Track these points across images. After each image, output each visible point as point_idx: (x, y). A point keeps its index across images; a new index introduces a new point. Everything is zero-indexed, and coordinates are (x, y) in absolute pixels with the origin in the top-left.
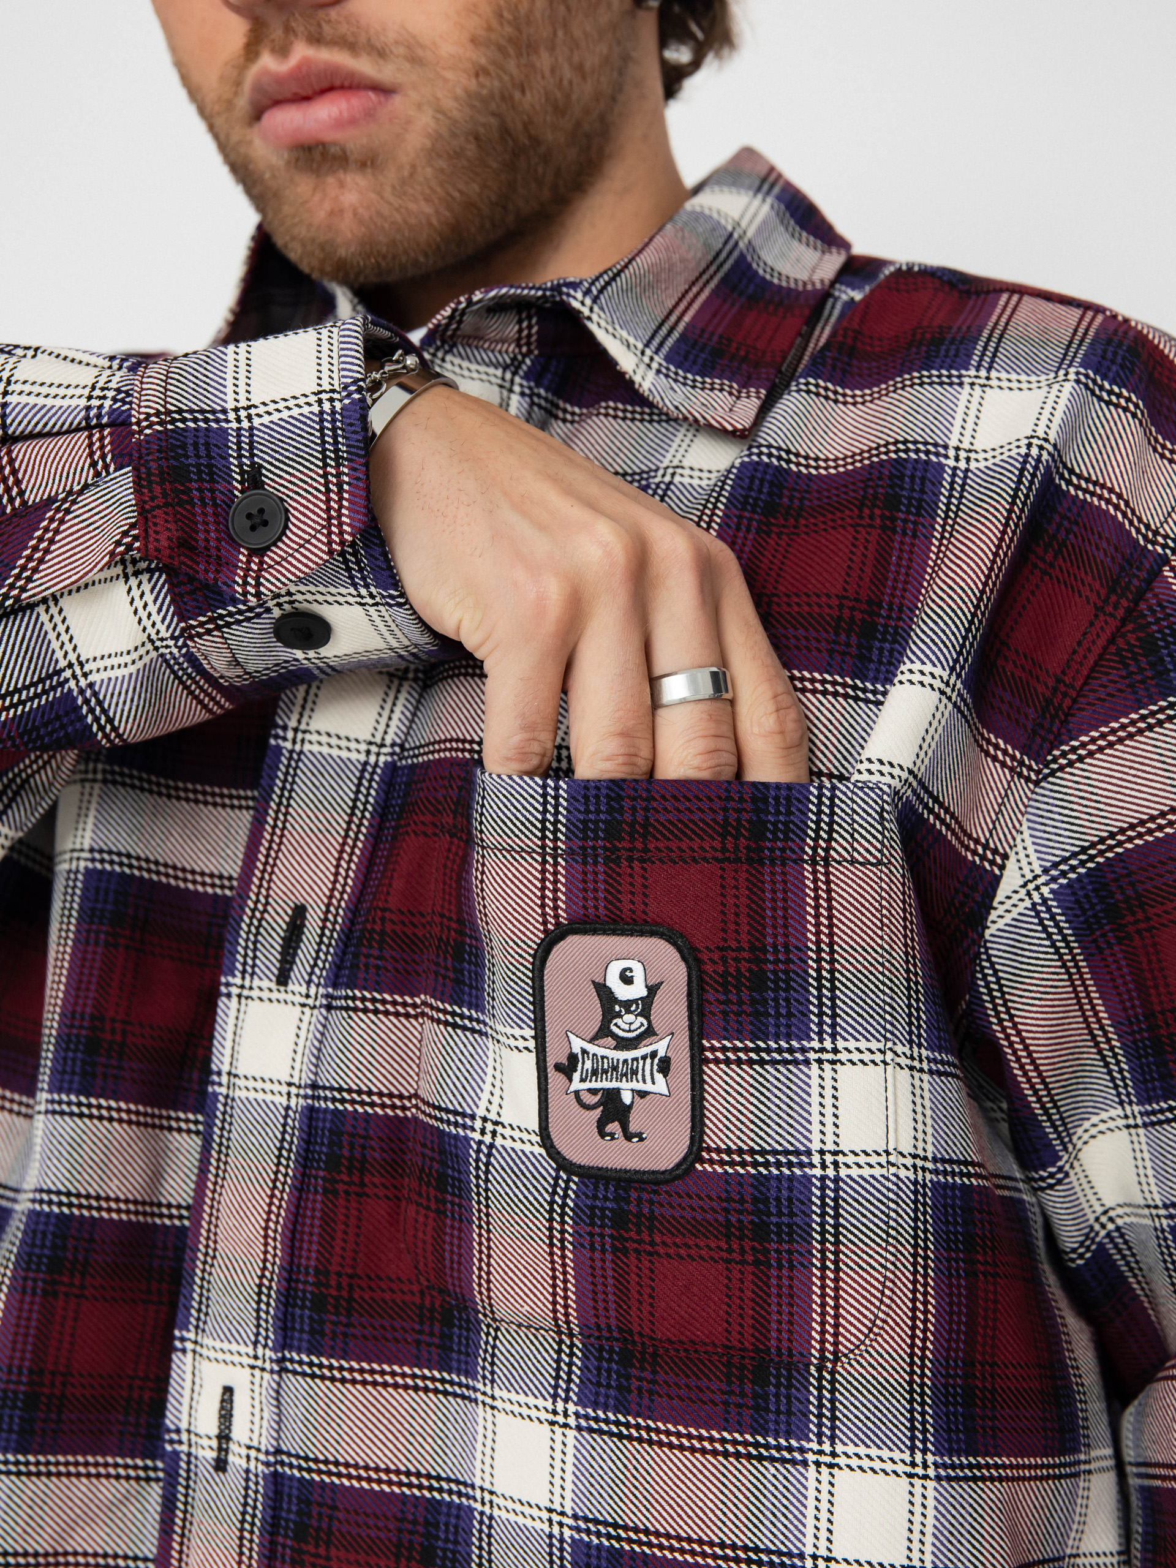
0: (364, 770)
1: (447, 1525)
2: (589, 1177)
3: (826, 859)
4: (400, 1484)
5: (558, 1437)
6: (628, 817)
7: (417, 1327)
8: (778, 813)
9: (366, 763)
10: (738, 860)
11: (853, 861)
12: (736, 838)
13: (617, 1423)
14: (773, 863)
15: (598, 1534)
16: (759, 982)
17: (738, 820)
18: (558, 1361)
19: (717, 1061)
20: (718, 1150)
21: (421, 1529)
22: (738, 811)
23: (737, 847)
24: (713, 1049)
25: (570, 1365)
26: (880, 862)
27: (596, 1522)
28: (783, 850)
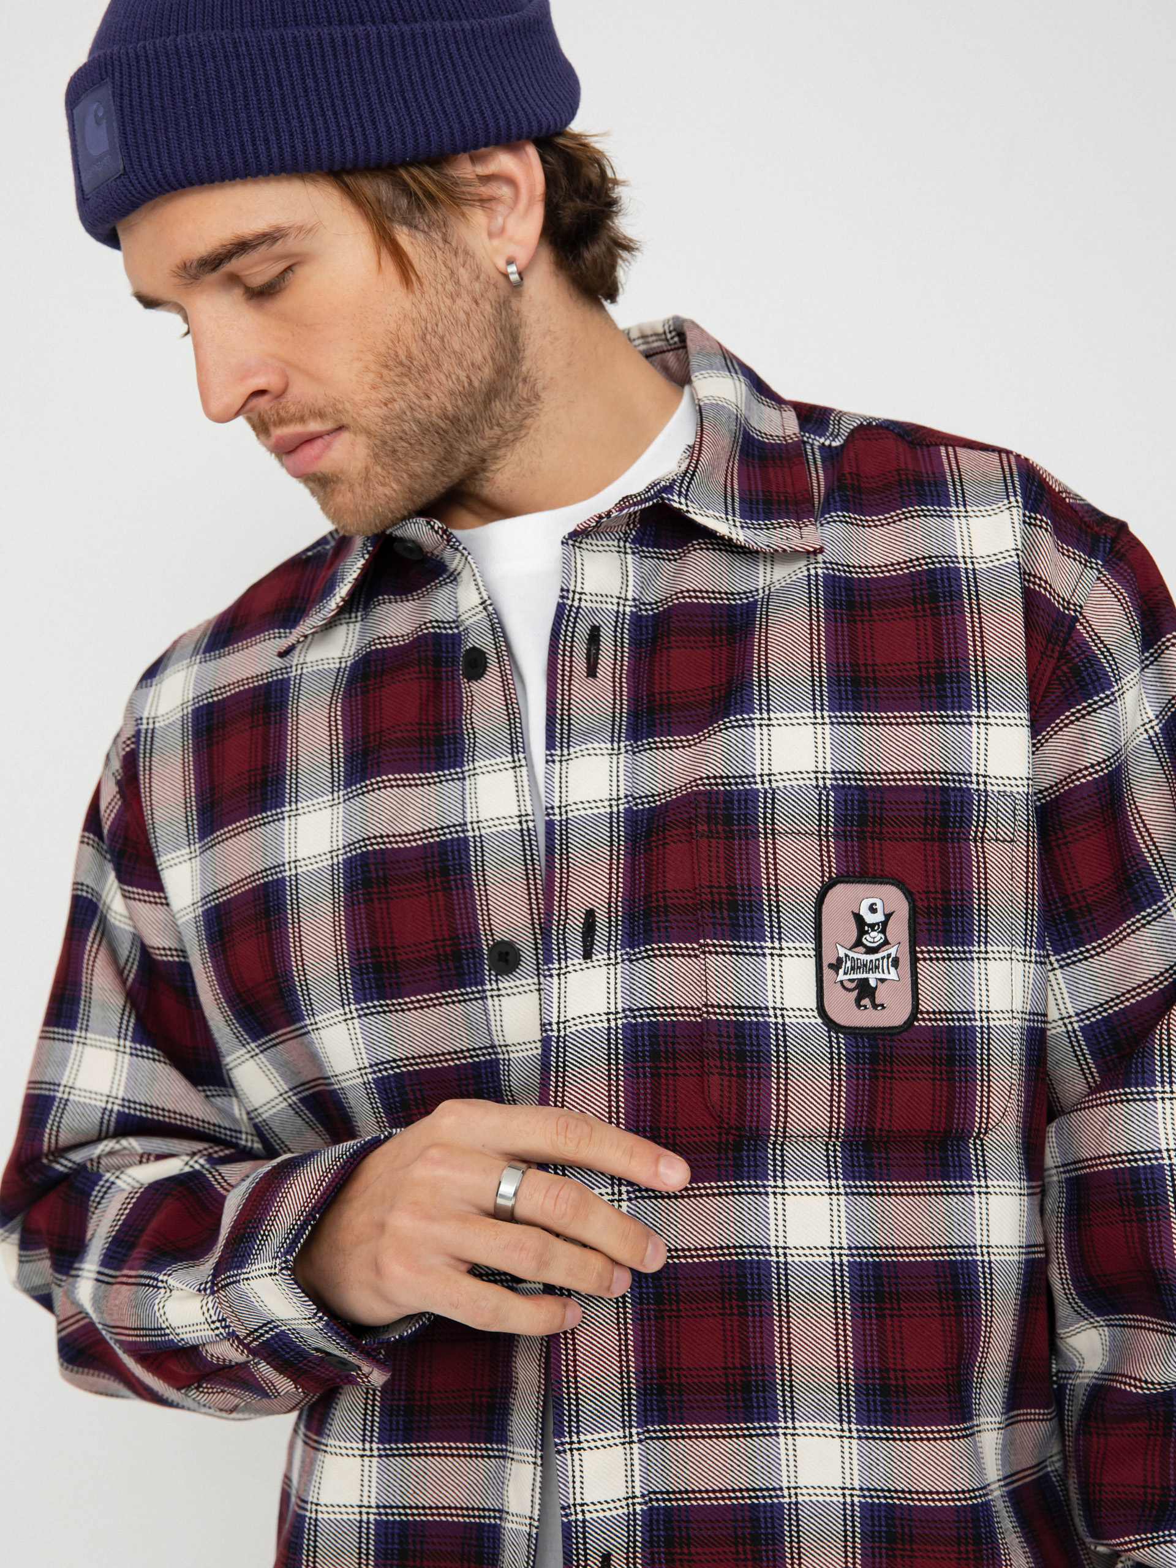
0: (611, 817)
1: (751, 1274)
2: (850, 1034)
3: (982, 839)
4: (718, 1255)
5: (835, 1202)
6: (871, 813)
7: (717, 1156)
8: (956, 811)
9: (612, 813)
10: (934, 839)
11: (997, 840)
12: (932, 826)
13: (868, 1187)
14: (953, 842)
15: (866, 1255)
16: (947, 912)
17: (933, 816)
18: (827, 1156)
19: (925, 959)
20: (928, 1012)
21: (735, 1280)
22: (933, 810)
23: (932, 832)
24: (922, 952)
25: (835, 1157)
26: (1012, 840)
27: (863, 1248)
28: (958, 833)
